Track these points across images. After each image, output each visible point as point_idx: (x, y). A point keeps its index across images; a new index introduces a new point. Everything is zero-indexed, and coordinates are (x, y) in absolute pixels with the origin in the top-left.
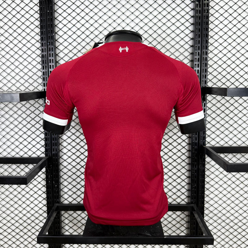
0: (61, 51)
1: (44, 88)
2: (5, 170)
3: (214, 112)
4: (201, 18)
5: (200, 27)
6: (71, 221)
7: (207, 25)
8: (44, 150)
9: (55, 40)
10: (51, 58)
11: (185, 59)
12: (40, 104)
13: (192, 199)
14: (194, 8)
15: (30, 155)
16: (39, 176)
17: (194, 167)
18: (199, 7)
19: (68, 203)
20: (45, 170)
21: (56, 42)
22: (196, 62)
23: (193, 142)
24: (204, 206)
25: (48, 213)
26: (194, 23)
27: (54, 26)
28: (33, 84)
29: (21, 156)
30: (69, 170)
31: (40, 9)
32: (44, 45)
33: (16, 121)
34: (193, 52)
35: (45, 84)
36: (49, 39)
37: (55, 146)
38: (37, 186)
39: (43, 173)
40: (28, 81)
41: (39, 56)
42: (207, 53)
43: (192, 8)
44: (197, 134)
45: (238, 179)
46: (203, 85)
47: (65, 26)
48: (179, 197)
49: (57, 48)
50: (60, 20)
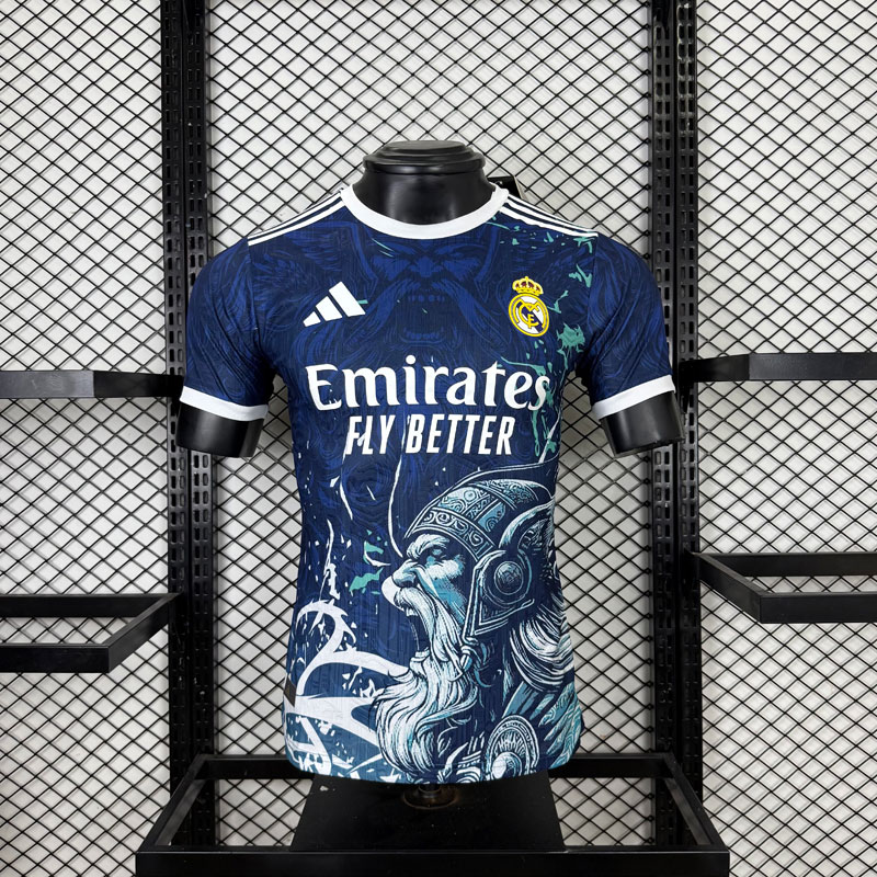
1: (170, 365)
3: (724, 443)
4: (672, 143)
5: (669, 173)
8: (166, 573)
9: (209, 215)
12: (156, 420)
13: (660, 735)
14: (651, 115)
15: (117, 589)
16: (146, 662)
17: (665, 624)
18: (664, 111)
19: (242, 752)
20: (166, 641)
21: (214, 220)
23: (659, 542)
26: (651, 161)
27: (208, 169)
28: (133, 356)
29: (89, 593)
31: (162, 119)
32: (173, 229)
33: (75, 474)
34: (651, 253)
35: (176, 354)
36: (192, 210)
37: (201, 555)
38: (137, 696)
39: (161, 650)
40: (119, 344)
42: (695, 254)
43: (645, 115)
44: (671, 514)
45: (813, 667)
46: (684, 354)
47: (242, 169)
48: (617, 730)
49: (215, 238)
50: (228, 155)
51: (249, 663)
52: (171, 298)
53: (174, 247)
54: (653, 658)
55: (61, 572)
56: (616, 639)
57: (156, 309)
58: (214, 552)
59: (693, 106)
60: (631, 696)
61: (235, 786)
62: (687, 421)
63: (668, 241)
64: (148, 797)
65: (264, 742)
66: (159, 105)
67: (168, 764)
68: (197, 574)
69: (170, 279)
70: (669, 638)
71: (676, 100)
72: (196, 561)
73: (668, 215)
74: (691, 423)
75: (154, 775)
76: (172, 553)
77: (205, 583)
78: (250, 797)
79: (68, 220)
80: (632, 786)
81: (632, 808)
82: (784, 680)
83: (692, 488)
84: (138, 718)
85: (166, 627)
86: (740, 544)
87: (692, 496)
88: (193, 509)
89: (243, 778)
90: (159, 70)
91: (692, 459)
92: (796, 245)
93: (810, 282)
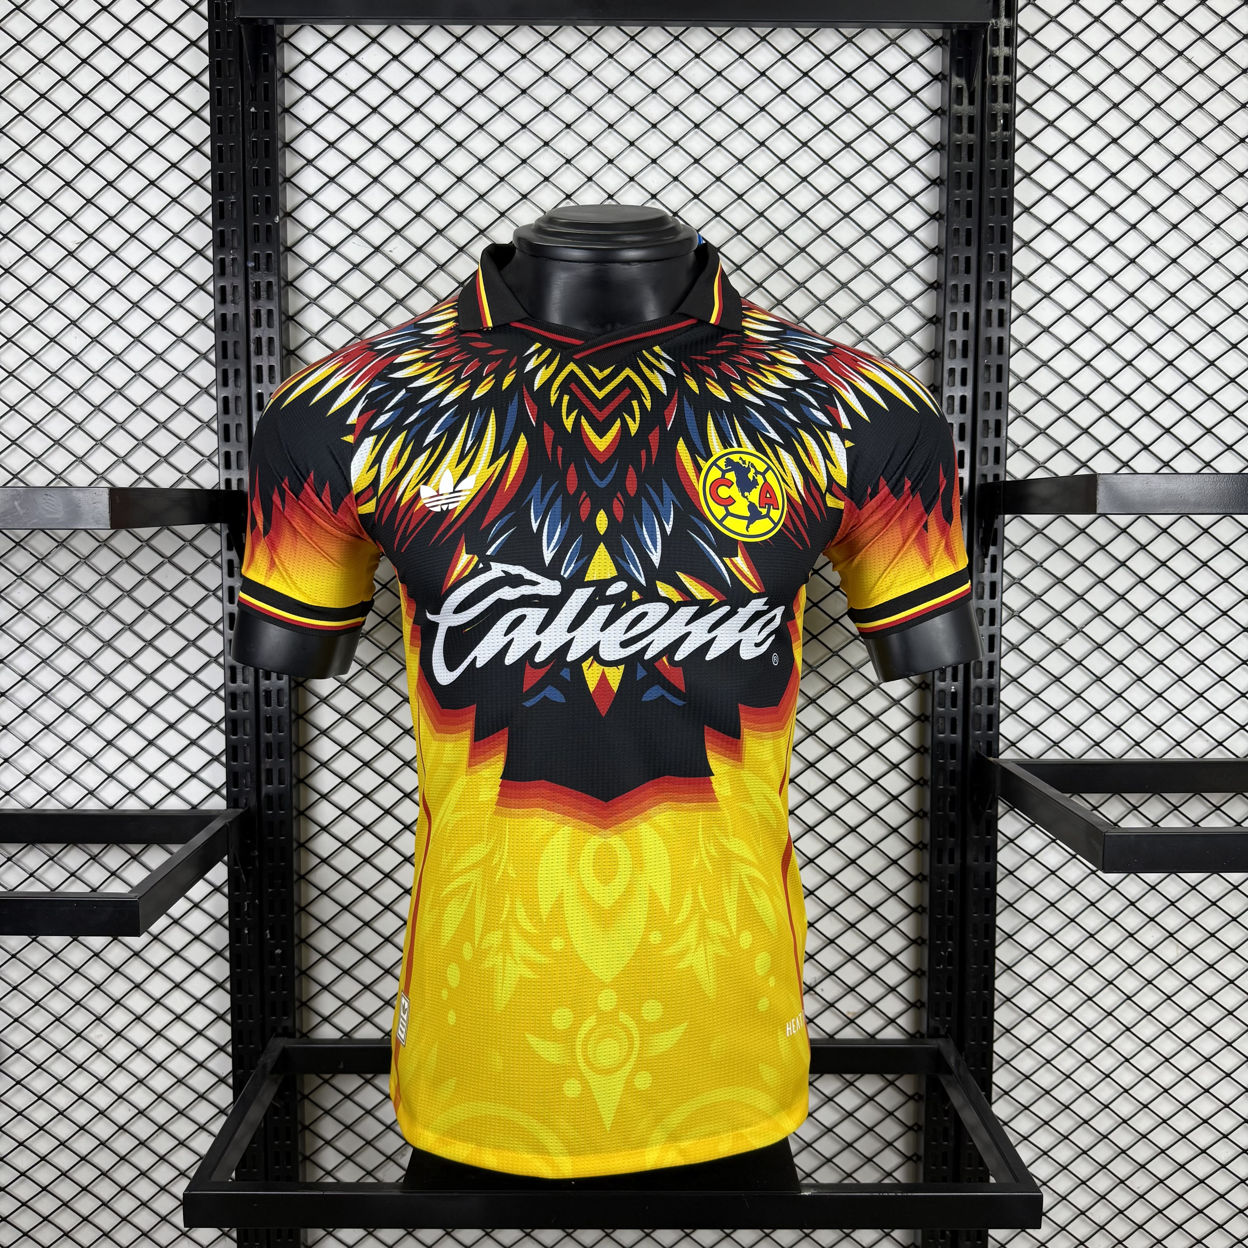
0: (314, 301)
1: (225, 475)
2: (31, 875)
3: (1037, 598)
4: (976, 153)
5: (971, 195)
6: (348, 1127)
7: (1004, 184)
8: (224, 779)
9: (282, 249)
10: (263, 332)
11: (899, 344)
12: (205, 556)
13: (934, 1012)
14: (946, 108)
15: (152, 802)
16: (196, 906)
17: (946, 859)
18: (966, 101)
19: (337, 1035)
20: (225, 877)
21: (290, 257)
22: (955, 357)
23: (941, 743)
24: (991, 1051)
25: (237, 1089)
26: (945, 177)
27: (280, 179)
28: (172, 460)
29: (111, 808)
30: (345, 876)
31: (211, 102)
32: (229, 270)
33: (88, 633)
34: (941, 316)
35: (233, 458)
36: (257, 240)
37: (275, 754)
38: (185, 954)
39: (217, 889)
40: (150, 442)
41: (202, 322)
42: (1006, 317)
43: (936, 105)
44: (960, 702)
45: (1152, 919)
46: (987, 469)
47: (332, 179)
48: (872, 1005)
49: (290, 284)
50: (310, 155)
51: (345, 908)
52: (225, 373)
53: (229, 297)
54: (926, 903)
55: (69, 776)
56: (873, 878)
57: (205, 391)
58: (294, 749)
59: (1009, 93)
60: (893, 958)
61: (326, 1081)
62: (988, 567)
63: (967, 299)
64: (202, 1096)
65: (367, 1019)
66: (206, 79)
67: (230, 1049)
68: (269, 782)
69: (224, 344)
70: (951, 877)
71: (984, 84)
72: (267, 763)
73: (968, 259)
74: (993, 569)
75: (211, 1065)
76: (232, 751)
77: (281, 796)
78: (348, 1097)
79: (71, 254)
80: (891, 1083)
81: (890, 1114)
82: (1110, 936)
83: (991, 664)
84: (186, 986)
85: (226, 858)
86: (1056, 744)
87: (991, 675)
88: (262, 688)
89: (336, 1072)
90: (205, 25)
91: (992, 622)
92: (1152, 306)
93: (1170, 363)
